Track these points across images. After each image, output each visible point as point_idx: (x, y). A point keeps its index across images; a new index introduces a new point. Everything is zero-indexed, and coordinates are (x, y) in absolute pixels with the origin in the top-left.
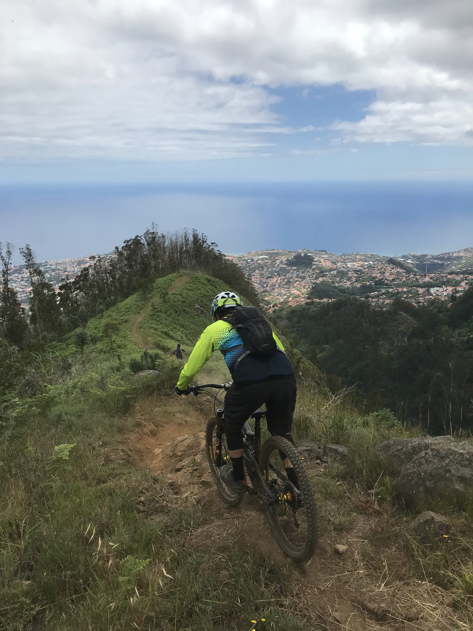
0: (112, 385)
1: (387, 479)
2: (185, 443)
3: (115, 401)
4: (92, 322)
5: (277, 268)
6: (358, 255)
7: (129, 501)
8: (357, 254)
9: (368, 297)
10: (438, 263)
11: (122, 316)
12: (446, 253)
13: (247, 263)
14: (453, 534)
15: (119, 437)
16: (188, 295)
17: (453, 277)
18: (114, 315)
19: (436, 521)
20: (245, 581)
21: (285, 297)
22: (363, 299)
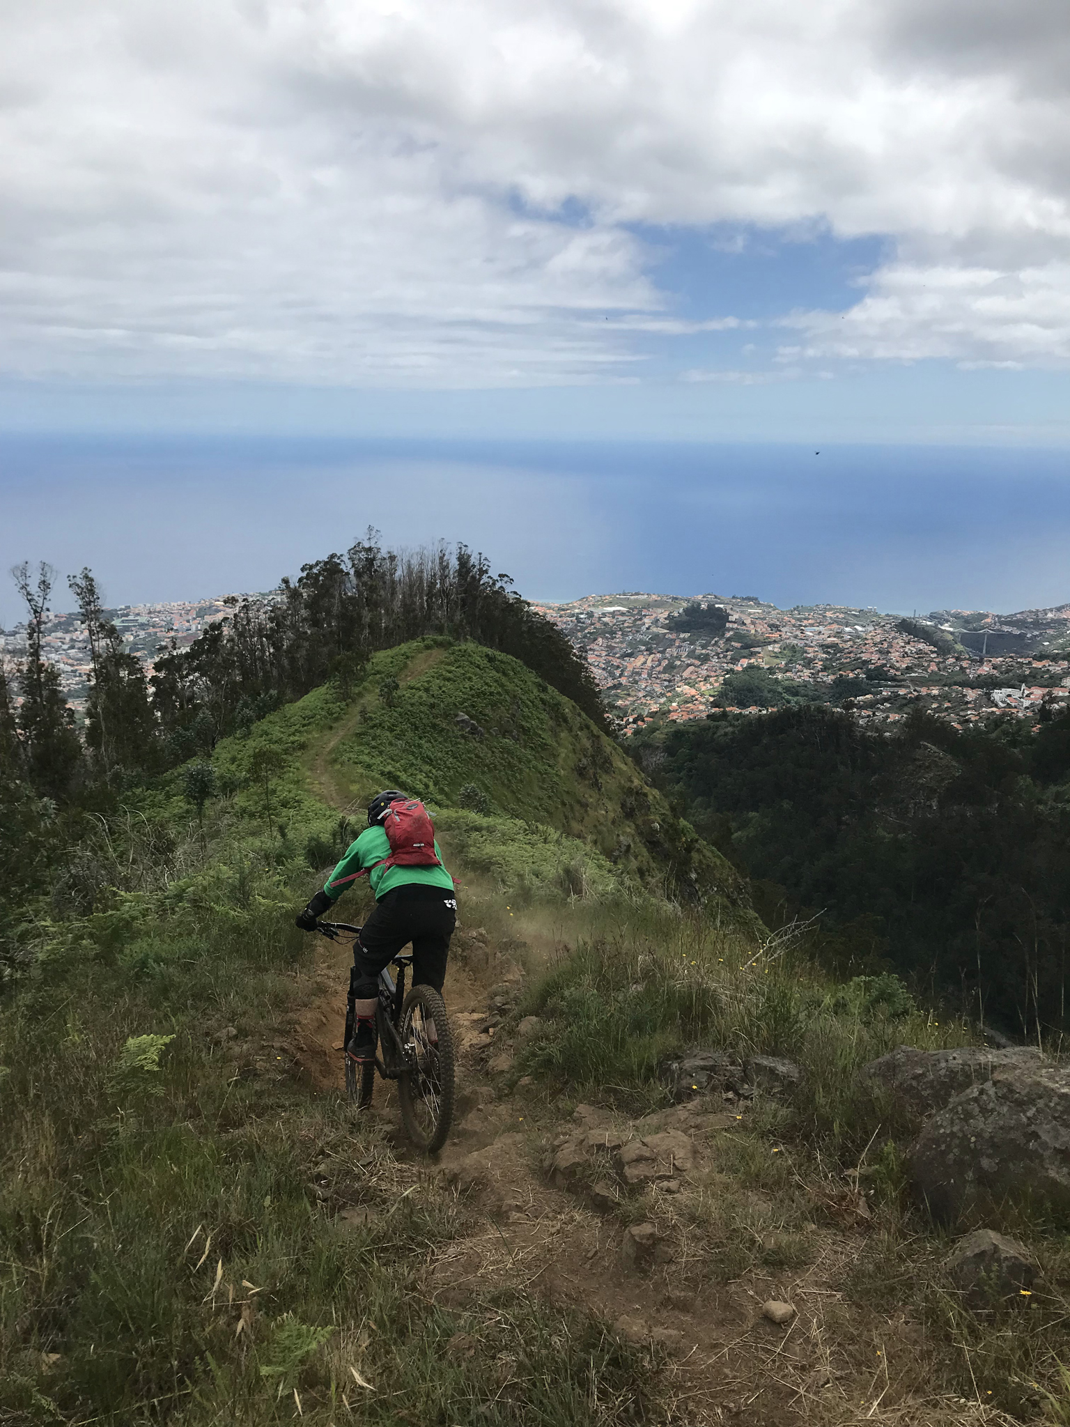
0: (263, 897)
1: (889, 1147)
3: (269, 934)
4: (225, 745)
5: (645, 634)
6: (830, 610)
7: (292, 1172)
8: (828, 607)
9: (849, 706)
10: (1010, 633)
11: (294, 734)
12: (1031, 612)
13: (579, 622)
14: (1043, 1289)
15: (275, 1019)
16: (443, 692)
17: (1044, 666)
18: (276, 732)
19: (1003, 1255)
20: (554, 1381)
21: (662, 700)
22: (839, 709)
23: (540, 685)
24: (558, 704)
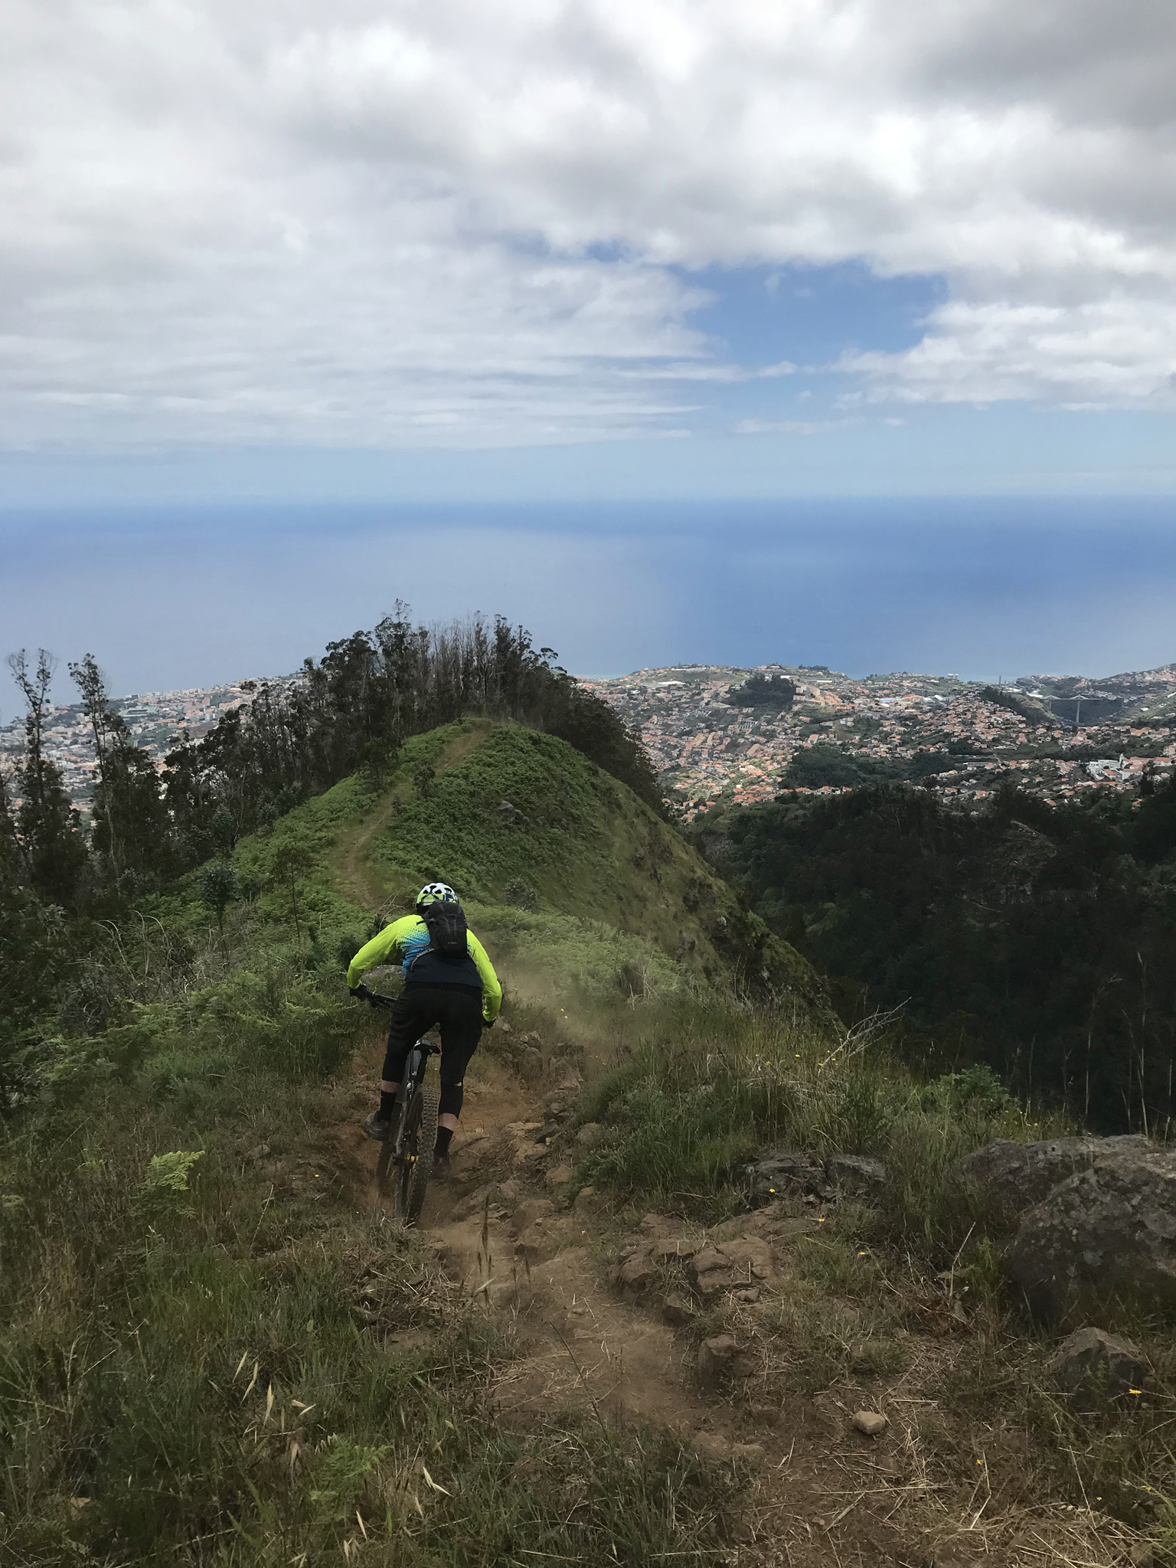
0: (294, 1004)
1: (985, 1245)
2: (477, 1150)
3: (302, 1044)
4: (246, 844)
5: (704, 710)
6: (907, 678)
7: (336, 1295)
8: (905, 675)
9: (932, 783)
10: (1105, 699)
11: (320, 830)
12: (1127, 675)
13: (631, 698)
14: (1154, 1387)
15: (310, 1134)
16: (484, 778)
17: (1144, 734)
18: (301, 828)
19: (1110, 1353)
20: (629, 1503)
21: (726, 782)
22: (920, 787)
23: (590, 769)
24: (610, 789)
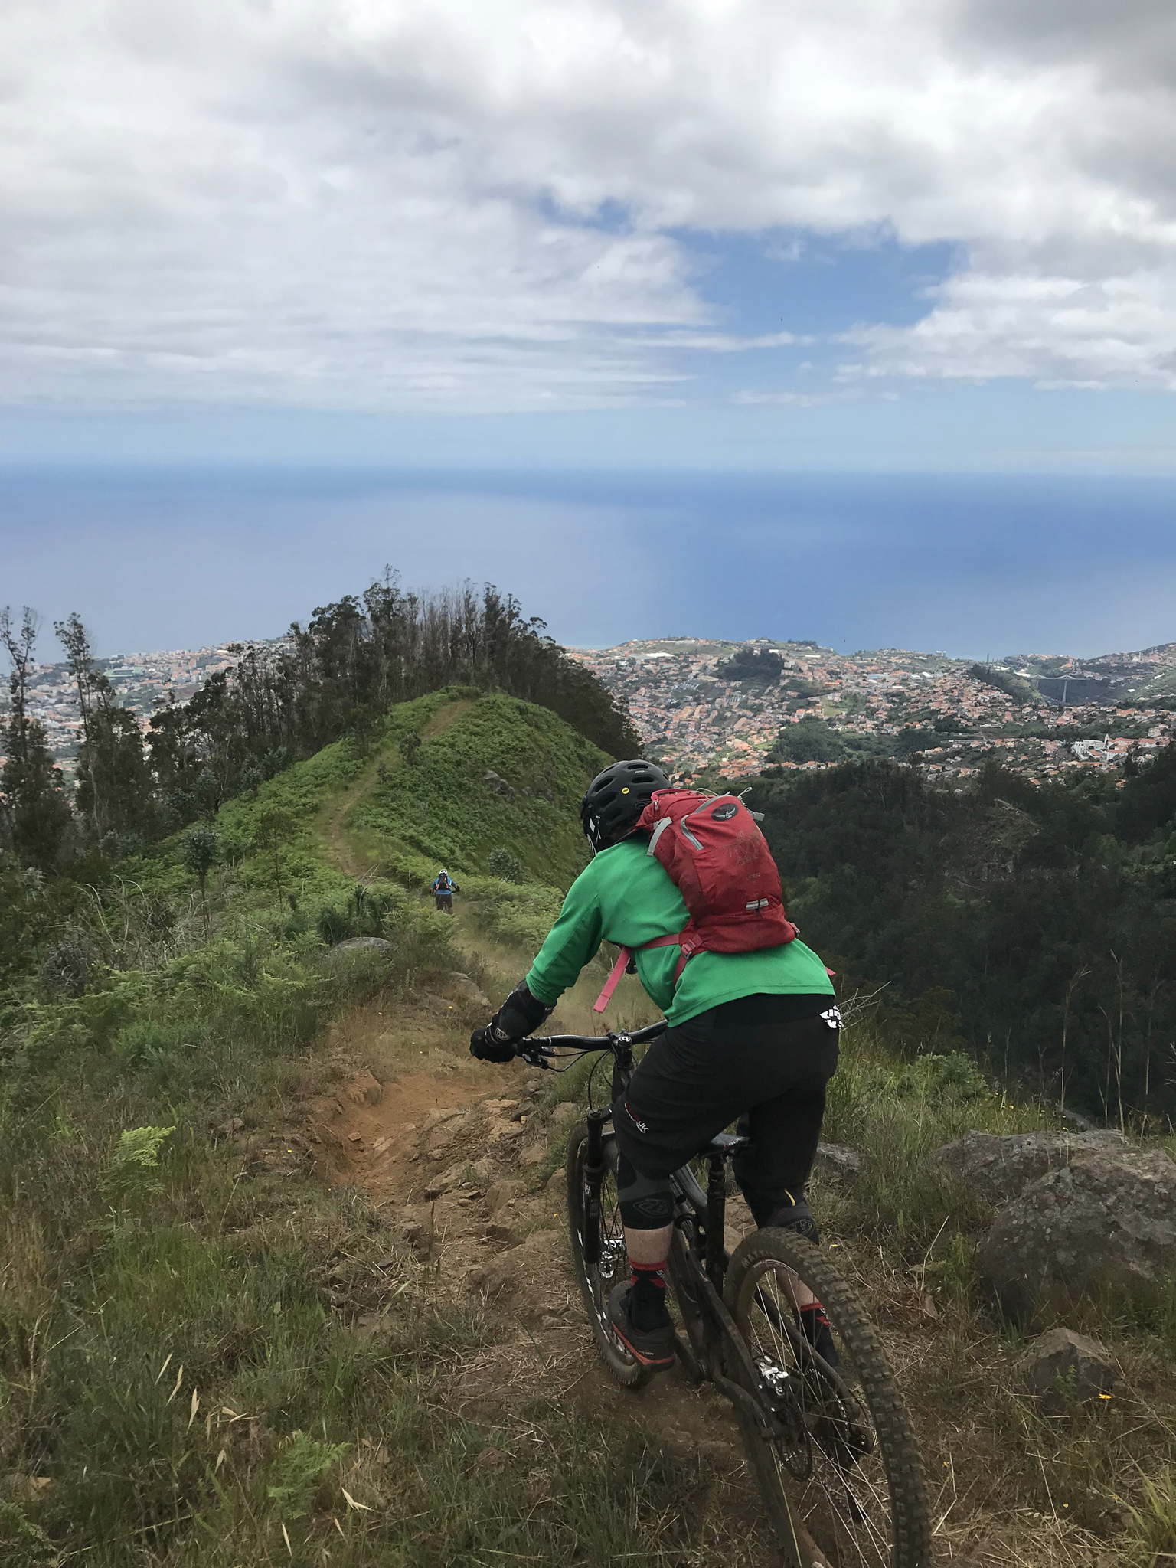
0: (272, 975)
1: (958, 1239)
2: (451, 1127)
3: (279, 1015)
4: (229, 808)
5: (692, 682)
6: (896, 654)
7: (305, 1276)
8: (893, 652)
9: (917, 760)
10: (1092, 679)
11: (305, 795)
12: (1114, 655)
13: (619, 670)
14: (1124, 1392)
15: (286, 1108)
16: (470, 748)
17: (1130, 715)
18: (286, 794)
19: (1081, 1356)
20: (591, 1499)
21: (712, 755)
22: (905, 764)
23: (577, 740)
24: (597, 762)
